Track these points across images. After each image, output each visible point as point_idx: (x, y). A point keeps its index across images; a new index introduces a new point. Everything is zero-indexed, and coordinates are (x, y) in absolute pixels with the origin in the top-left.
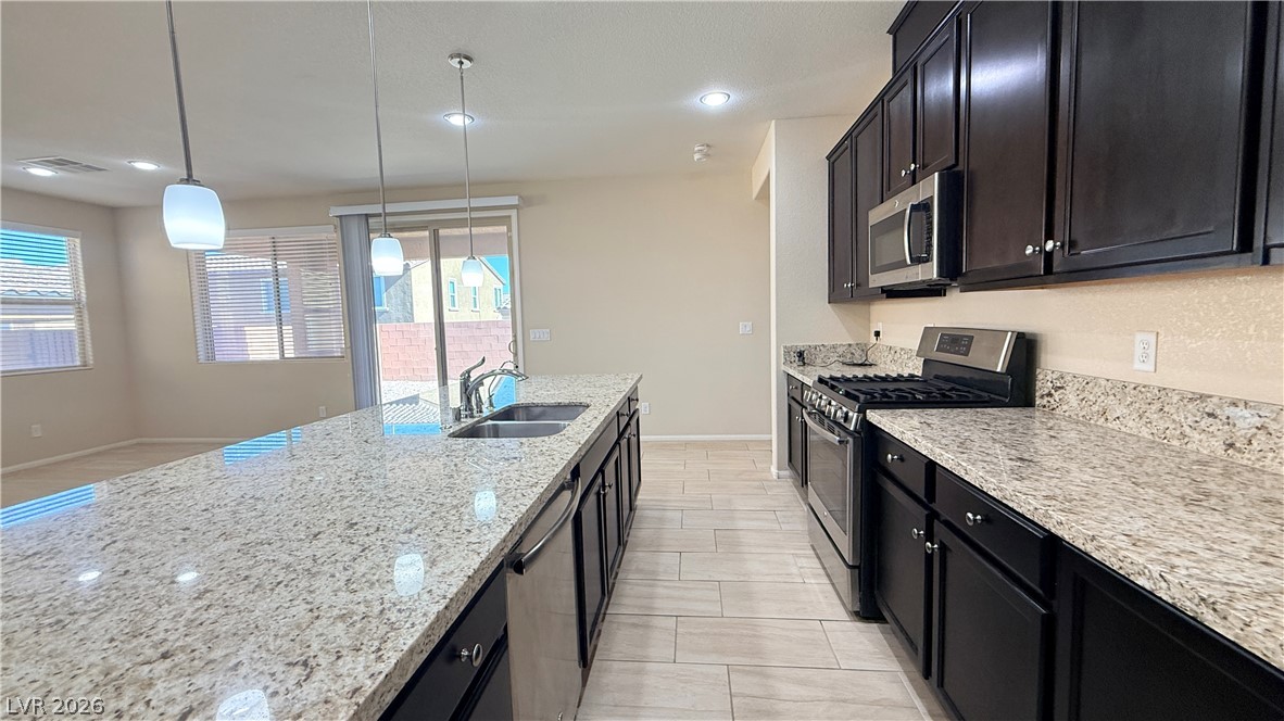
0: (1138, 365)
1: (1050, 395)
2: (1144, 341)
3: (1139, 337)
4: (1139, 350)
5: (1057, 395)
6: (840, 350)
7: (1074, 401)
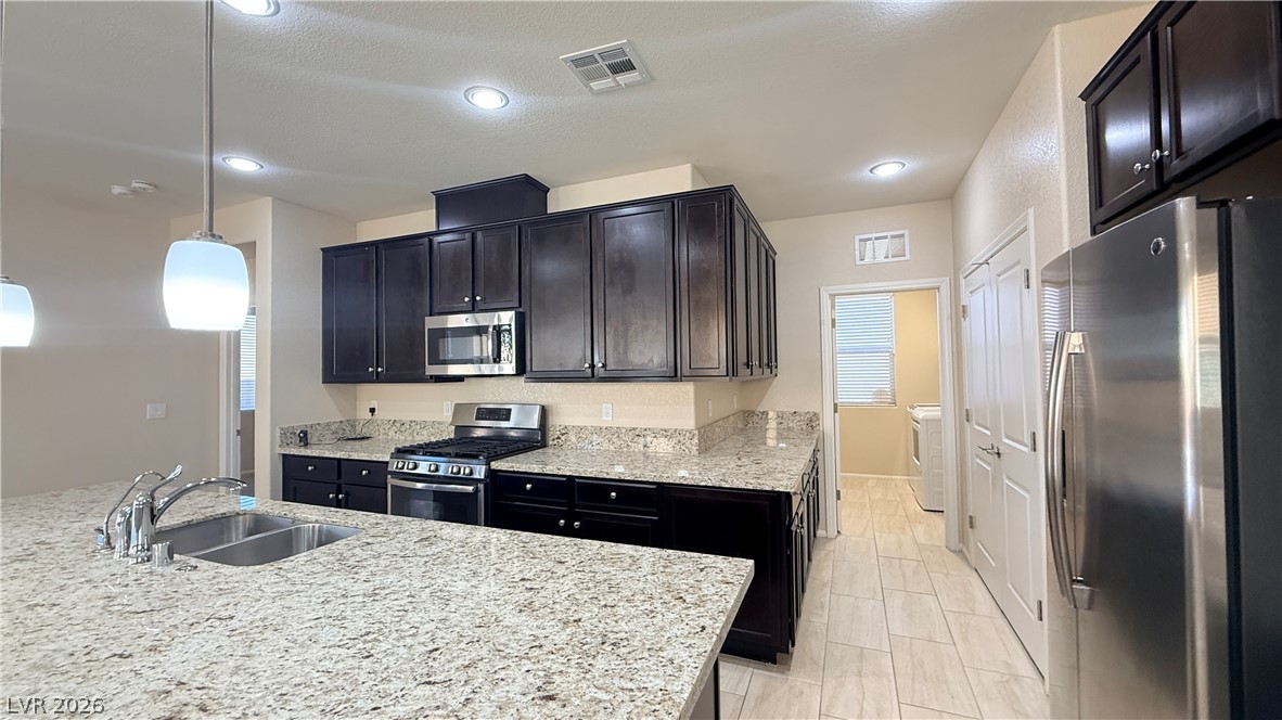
0: (605, 418)
1: (559, 438)
2: (606, 408)
3: (604, 406)
4: (604, 411)
5: (563, 438)
6: (333, 427)
7: (574, 439)
